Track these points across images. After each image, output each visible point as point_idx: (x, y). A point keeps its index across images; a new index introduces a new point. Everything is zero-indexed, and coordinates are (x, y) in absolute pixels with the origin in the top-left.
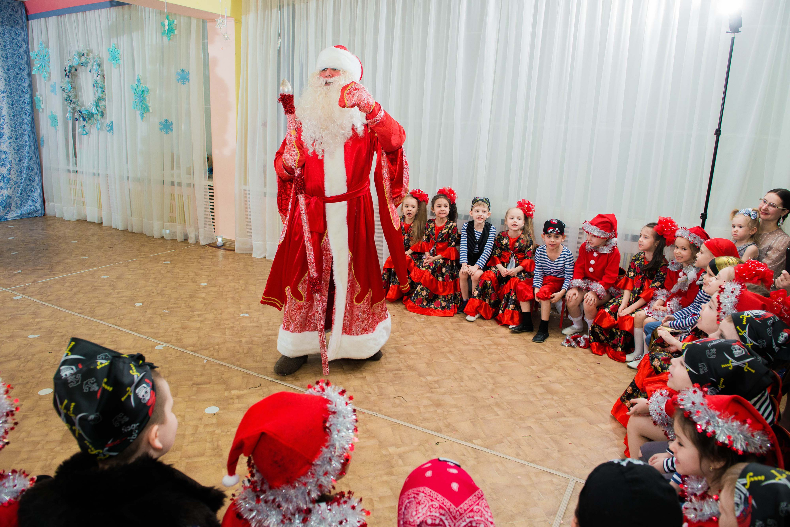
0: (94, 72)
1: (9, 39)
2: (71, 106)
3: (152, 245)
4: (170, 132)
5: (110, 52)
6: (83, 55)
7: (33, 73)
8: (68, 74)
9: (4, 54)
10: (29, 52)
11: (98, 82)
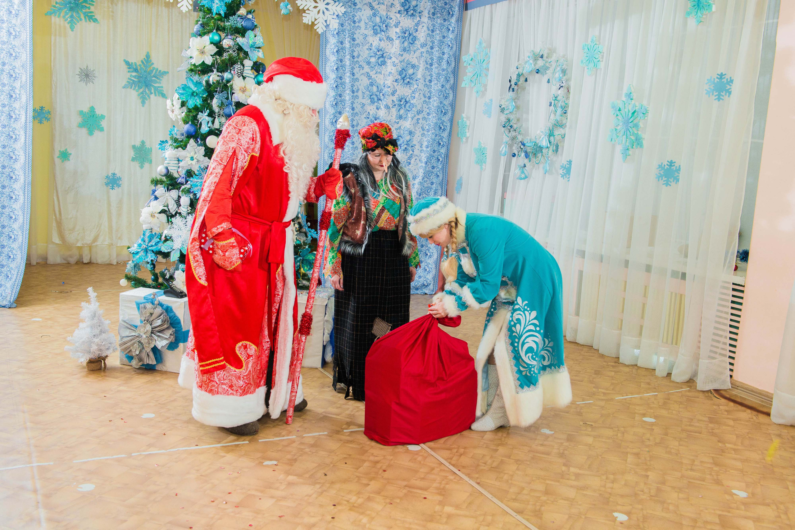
0: (554, 82)
1: (438, 38)
2: (510, 134)
3: (613, 373)
4: (673, 184)
5: (586, 50)
6: (542, 57)
7: (463, 85)
8: (513, 87)
9: (428, 59)
10: (460, 55)
11: (558, 98)
